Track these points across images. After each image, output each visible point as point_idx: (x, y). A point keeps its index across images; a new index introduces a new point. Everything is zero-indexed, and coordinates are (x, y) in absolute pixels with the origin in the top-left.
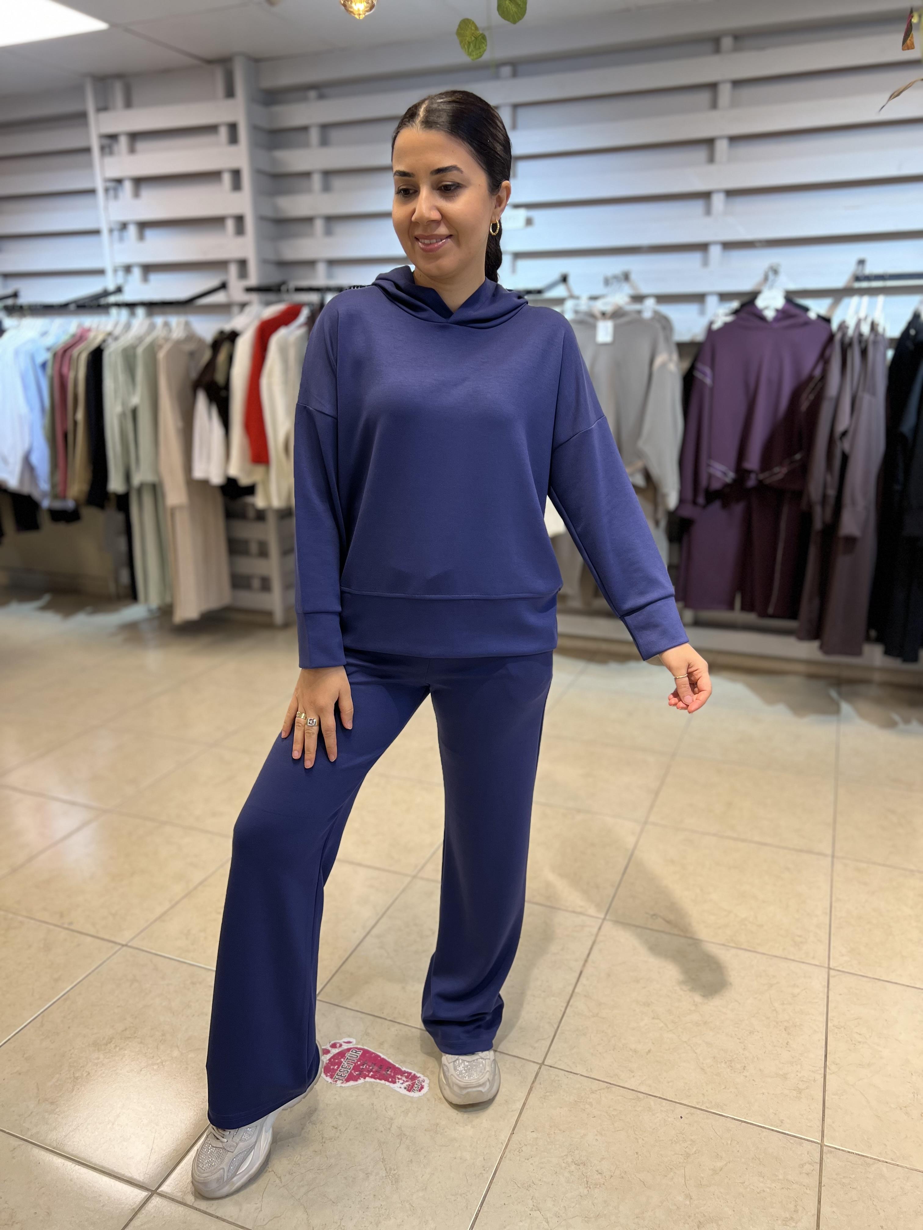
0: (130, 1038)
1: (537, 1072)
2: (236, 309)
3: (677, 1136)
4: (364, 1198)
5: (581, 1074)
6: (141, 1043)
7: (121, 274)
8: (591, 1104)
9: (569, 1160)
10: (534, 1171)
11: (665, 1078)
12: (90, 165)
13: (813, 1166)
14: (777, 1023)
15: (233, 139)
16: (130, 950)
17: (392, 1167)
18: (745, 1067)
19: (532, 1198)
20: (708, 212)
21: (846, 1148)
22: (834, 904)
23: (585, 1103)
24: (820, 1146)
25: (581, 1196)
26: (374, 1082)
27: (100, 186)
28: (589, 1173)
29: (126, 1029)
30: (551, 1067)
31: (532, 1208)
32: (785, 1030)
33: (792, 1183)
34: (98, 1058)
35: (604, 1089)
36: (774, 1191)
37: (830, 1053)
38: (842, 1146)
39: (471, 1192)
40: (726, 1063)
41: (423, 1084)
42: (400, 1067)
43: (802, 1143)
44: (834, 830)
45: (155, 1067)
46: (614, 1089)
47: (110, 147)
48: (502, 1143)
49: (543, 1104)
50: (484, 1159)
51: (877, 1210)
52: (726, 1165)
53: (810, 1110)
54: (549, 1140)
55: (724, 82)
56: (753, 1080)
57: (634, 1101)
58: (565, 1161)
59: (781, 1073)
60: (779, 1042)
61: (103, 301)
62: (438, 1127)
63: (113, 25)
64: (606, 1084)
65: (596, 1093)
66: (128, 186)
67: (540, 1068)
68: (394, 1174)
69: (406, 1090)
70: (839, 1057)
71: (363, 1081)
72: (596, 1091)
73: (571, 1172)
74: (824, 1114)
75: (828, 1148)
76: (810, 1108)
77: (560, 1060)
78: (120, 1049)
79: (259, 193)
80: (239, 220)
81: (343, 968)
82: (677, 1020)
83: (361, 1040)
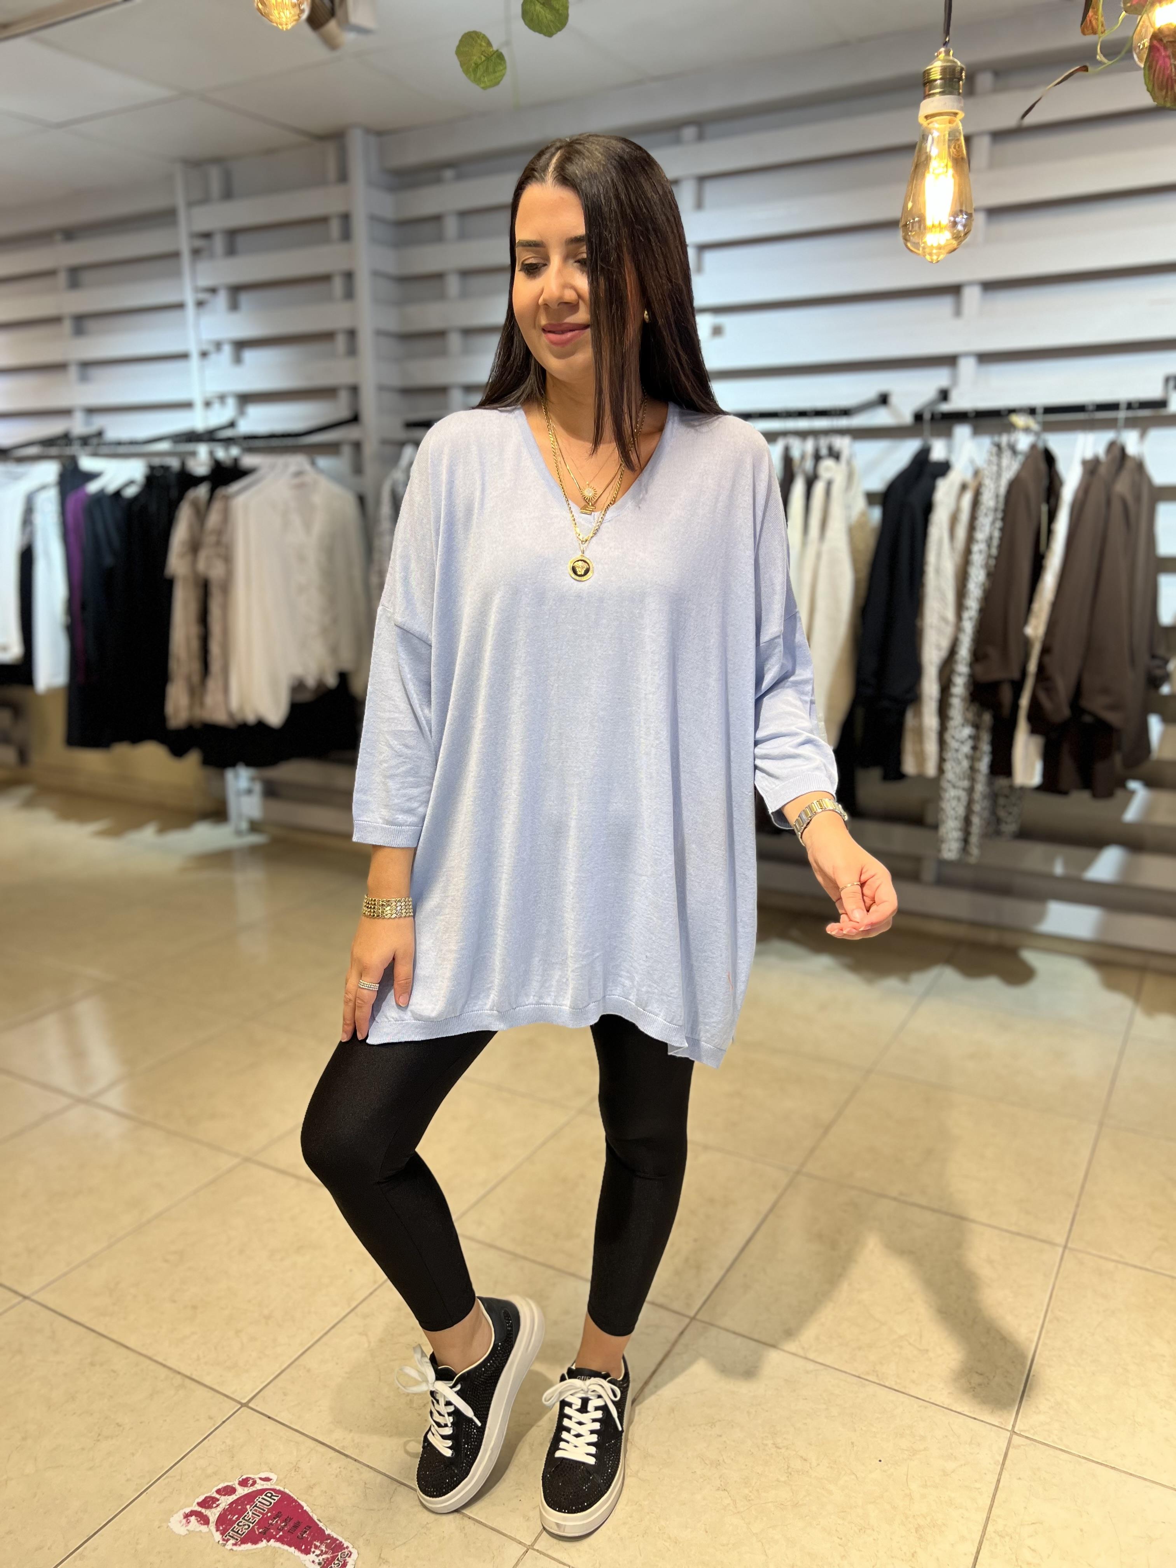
2: (345, 449)
12: (178, 272)
16: (32, 1305)
20: (958, 312)
26: (280, 1548)
27: (189, 298)
44: (1077, 1205)
47: (204, 249)
55: (980, 134)
66: (223, 296)
79: (377, 301)
80: (352, 334)
81: (301, 1361)
82: (753, 1497)
83: (285, 1478)
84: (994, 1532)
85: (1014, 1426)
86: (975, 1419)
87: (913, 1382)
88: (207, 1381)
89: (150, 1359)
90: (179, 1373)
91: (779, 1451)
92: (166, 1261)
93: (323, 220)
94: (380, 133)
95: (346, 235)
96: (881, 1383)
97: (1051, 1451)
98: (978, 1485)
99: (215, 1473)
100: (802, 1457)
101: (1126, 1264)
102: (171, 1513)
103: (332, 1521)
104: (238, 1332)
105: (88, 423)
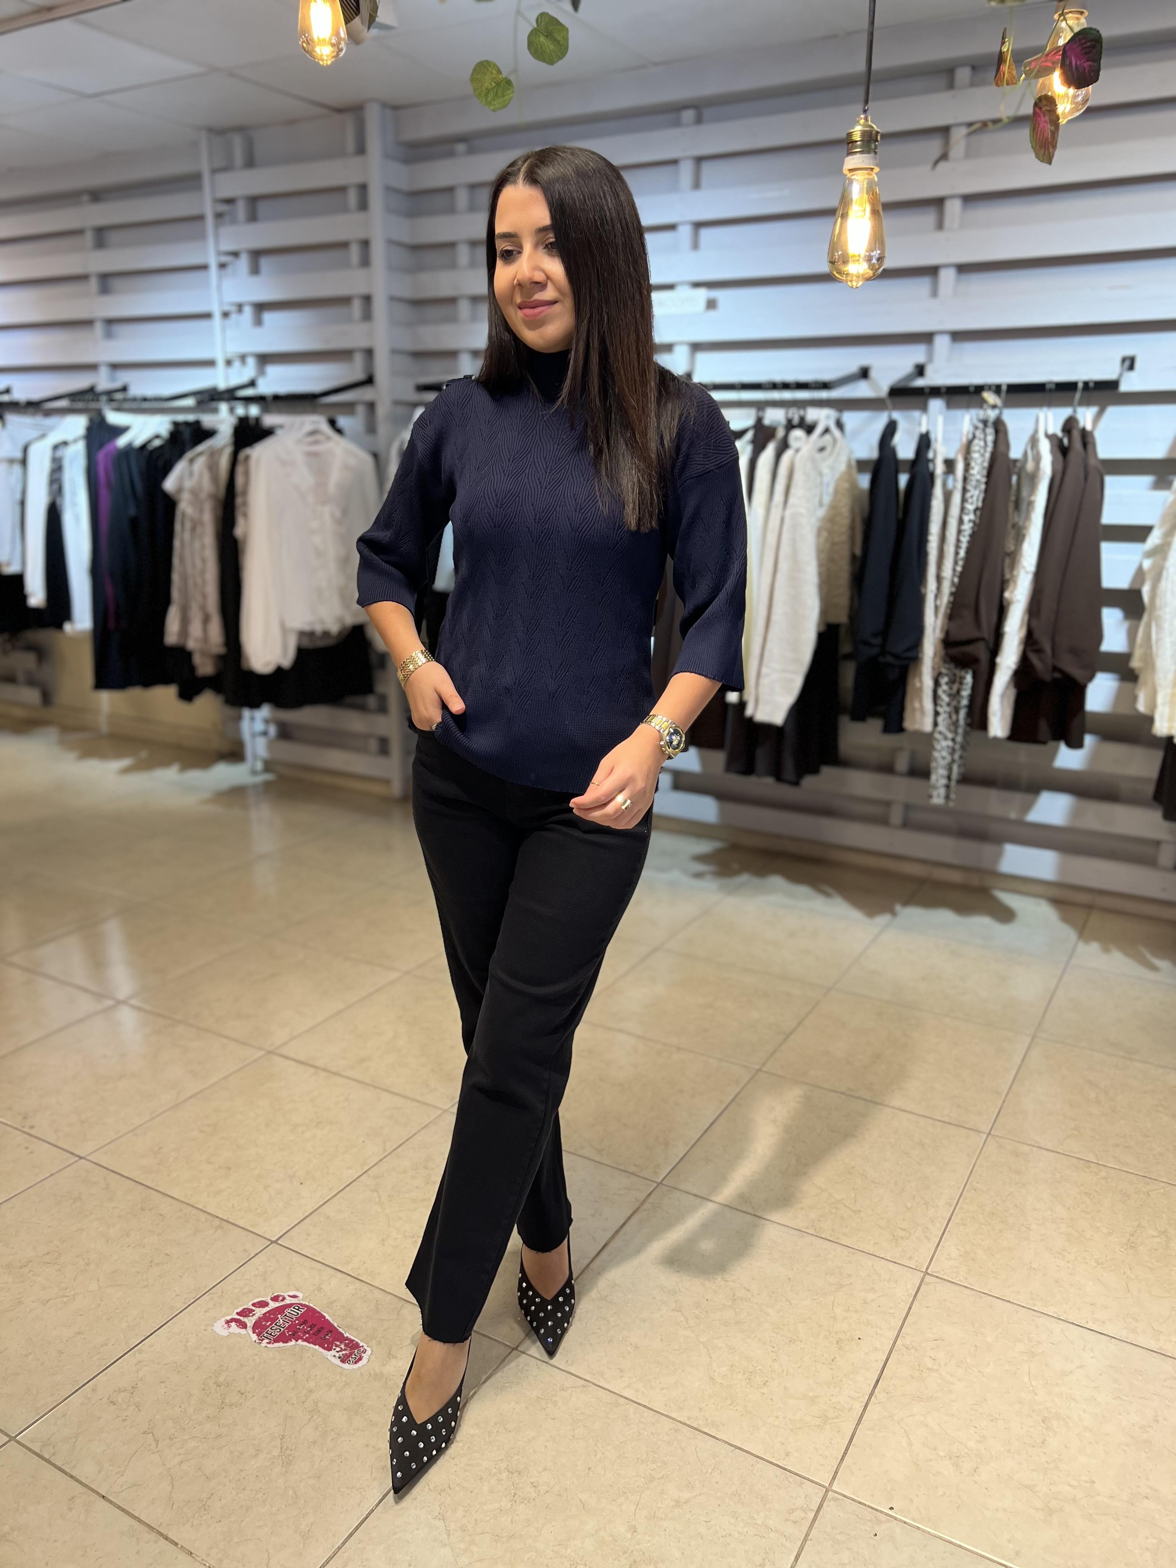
1: (504, 1358)
3: (647, 1454)
4: (244, 1478)
5: (558, 1366)
10: (455, 1473)
11: (660, 1383)
13: (806, 1514)
15: (363, 203)
16: (87, 1164)
17: (290, 1447)
18: (767, 1381)
20: (934, 293)
22: (965, 1194)
23: (549, 1401)
24: (825, 1490)
26: (306, 1346)
27: (213, 261)
28: (522, 1484)
30: (524, 1353)
31: (437, 1515)
33: (770, 1530)
36: (744, 1536)
37: (884, 1378)
38: (854, 1494)
40: (745, 1374)
41: (363, 1355)
43: (802, 1483)
44: (1004, 1102)
46: (592, 1388)
47: (227, 214)
49: (497, 1396)
52: (695, 1497)
53: (830, 1445)
54: (487, 1439)
55: (959, 125)
57: (610, 1406)
58: (497, 1467)
60: (823, 1357)
62: (360, 1407)
63: (213, 69)
64: (584, 1382)
65: (566, 1391)
66: (244, 260)
67: (510, 1353)
68: (288, 1455)
69: (339, 1360)
70: (894, 1385)
71: (294, 1344)
72: (568, 1388)
73: (499, 1480)
74: (846, 1452)
75: (836, 1494)
79: (392, 268)
80: (367, 300)
81: (320, 1210)
82: (702, 1316)
83: (310, 1295)
84: (902, 1345)
85: (927, 1269)
86: (895, 1262)
87: (845, 1234)
88: (241, 1223)
89: (192, 1206)
90: (217, 1217)
91: (726, 1283)
92: (202, 1132)
93: (342, 189)
94: (396, 108)
95: (363, 205)
96: (819, 1235)
97: (957, 1288)
98: (892, 1311)
99: (251, 1291)
100: (745, 1288)
101: (1040, 1148)
102: (215, 1319)
103: (349, 1327)
104: (266, 1187)
105: (113, 379)
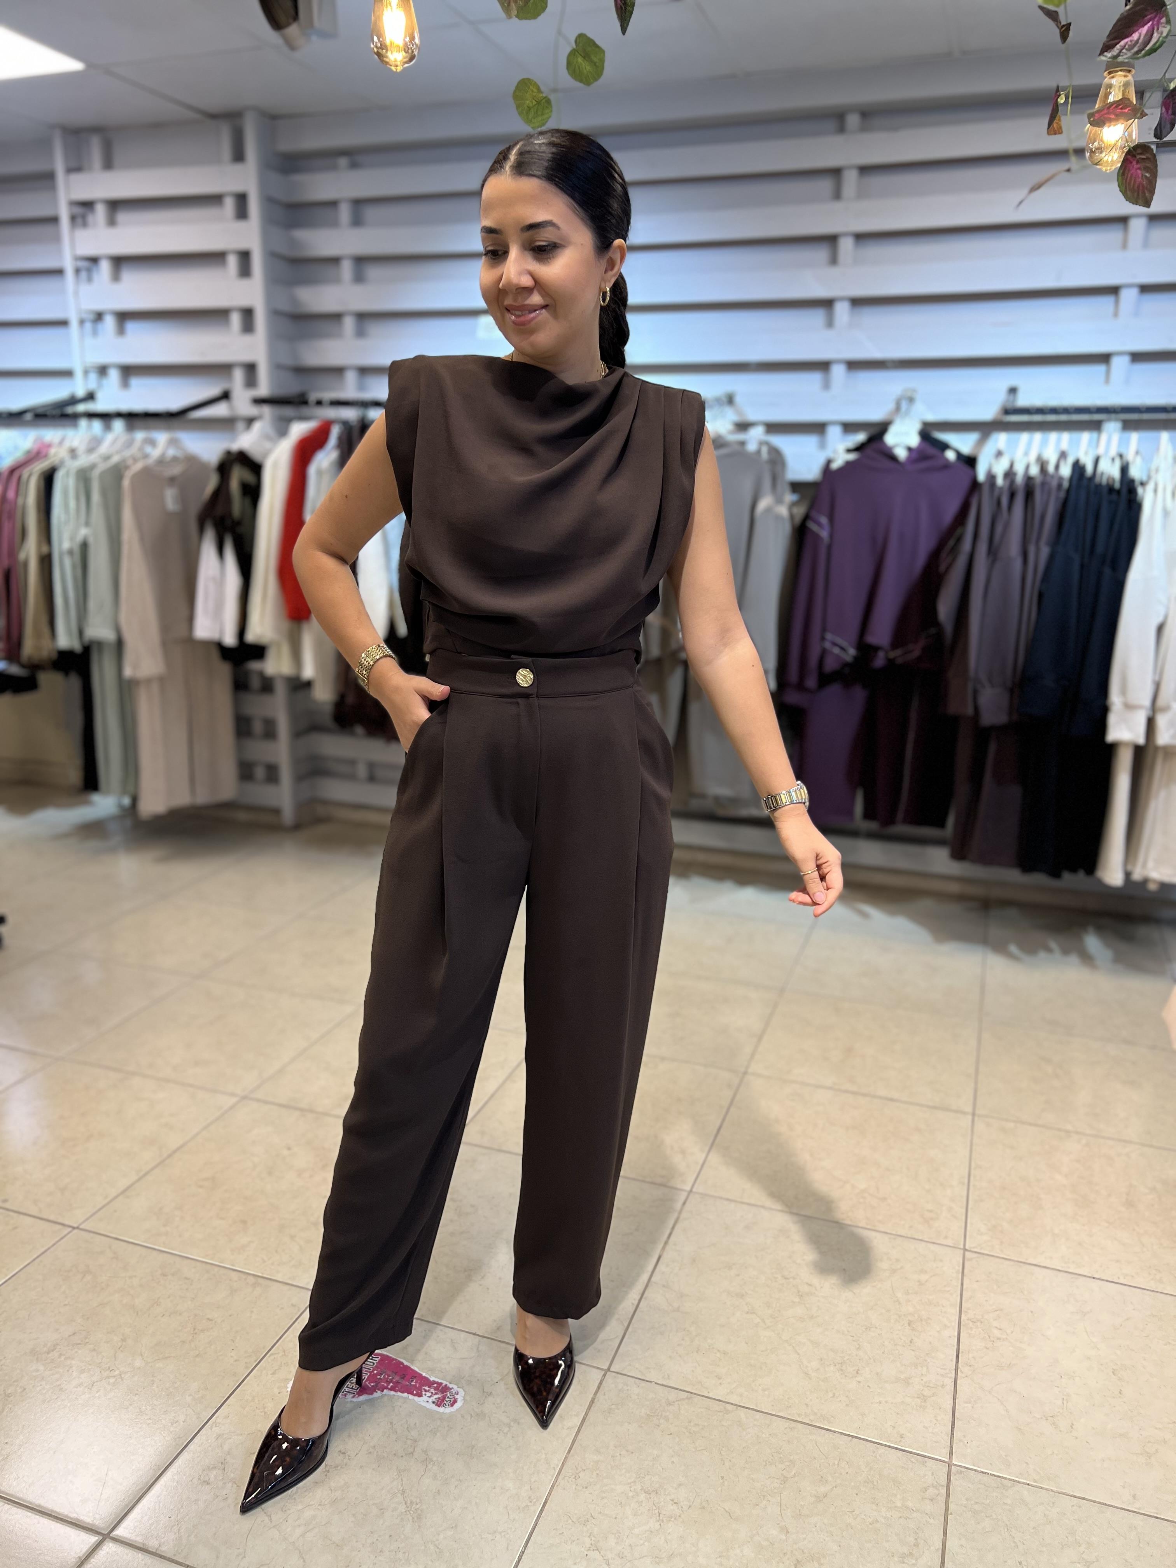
0: (79, 1344)
1: (601, 1381)
2: (240, 425)
3: (773, 1456)
4: (377, 1540)
5: (657, 1382)
6: (94, 1350)
7: (93, 377)
8: (667, 1419)
9: (638, 1487)
10: (593, 1502)
11: (759, 1385)
12: (57, 239)
13: (938, 1490)
14: (900, 1317)
15: (242, 213)
16: (83, 1233)
17: (414, 1501)
18: (858, 1370)
19: (590, 1535)
20: (830, 323)
21: (979, 1467)
22: (973, 1172)
23: (659, 1417)
24: (947, 1465)
25: (651, 1531)
26: (394, 1395)
27: (69, 266)
28: (662, 1502)
29: (74, 1334)
30: (617, 1373)
31: (590, 1547)
32: (909, 1325)
33: (911, 1511)
34: (38, 1371)
35: (683, 1399)
36: (890, 1520)
37: (962, 1352)
38: (974, 1466)
39: (513, 1529)
40: (835, 1366)
41: (456, 1396)
42: (426, 1376)
43: (926, 1462)
44: (976, 1083)
45: (112, 1380)
46: (696, 1399)
47: (84, 217)
48: (554, 1468)
49: (607, 1419)
50: (531, 1489)
51: (1014, 1542)
52: (832, 1490)
53: (936, 1422)
54: (612, 1463)
55: (850, 167)
56: (868, 1386)
57: (721, 1414)
58: (632, 1489)
59: (902, 1377)
60: (901, 1339)
61: (70, 410)
62: (473, 1450)
63: (90, 65)
64: (687, 1394)
65: (672, 1405)
66: (105, 267)
67: (604, 1375)
68: (416, 1510)
69: (434, 1405)
70: (973, 1357)
71: (381, 1395)
72: (674, 1402)
73: (640, 1503)
74: (953, 1426)
75: (958, 1468)
76: (937, 1420)
77: (630, 1365)
78: (66, 1359)
79: (273, 281)
80: (248, 314)
82: (776, 1315)
84: (968, 1320)
86: (934, 1243)
90: (249, 1274)
92: (201, 1187)
93: (217, 198)
94: (273, 117)
95: (242, 215)
97: (997, 1260)
98: (947, 1289)
101: (1023, 1123)
103: (432, 1370)
